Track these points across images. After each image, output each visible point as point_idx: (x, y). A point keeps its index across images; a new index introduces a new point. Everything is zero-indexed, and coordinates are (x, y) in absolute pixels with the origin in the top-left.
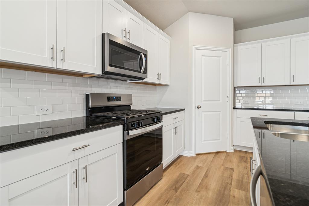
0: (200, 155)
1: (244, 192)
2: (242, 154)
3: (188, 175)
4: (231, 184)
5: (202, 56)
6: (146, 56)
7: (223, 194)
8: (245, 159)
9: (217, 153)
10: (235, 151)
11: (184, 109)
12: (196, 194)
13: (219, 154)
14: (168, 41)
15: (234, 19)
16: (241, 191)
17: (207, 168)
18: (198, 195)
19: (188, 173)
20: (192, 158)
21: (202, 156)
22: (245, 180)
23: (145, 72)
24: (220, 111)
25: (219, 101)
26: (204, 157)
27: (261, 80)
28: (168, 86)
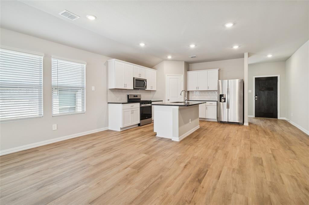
5: (170, 78)
6: (146, 81)
11: (162, 101)
23: (146, 87)
25: (178, 97)
27: (197, 88)
28: (156, 91)
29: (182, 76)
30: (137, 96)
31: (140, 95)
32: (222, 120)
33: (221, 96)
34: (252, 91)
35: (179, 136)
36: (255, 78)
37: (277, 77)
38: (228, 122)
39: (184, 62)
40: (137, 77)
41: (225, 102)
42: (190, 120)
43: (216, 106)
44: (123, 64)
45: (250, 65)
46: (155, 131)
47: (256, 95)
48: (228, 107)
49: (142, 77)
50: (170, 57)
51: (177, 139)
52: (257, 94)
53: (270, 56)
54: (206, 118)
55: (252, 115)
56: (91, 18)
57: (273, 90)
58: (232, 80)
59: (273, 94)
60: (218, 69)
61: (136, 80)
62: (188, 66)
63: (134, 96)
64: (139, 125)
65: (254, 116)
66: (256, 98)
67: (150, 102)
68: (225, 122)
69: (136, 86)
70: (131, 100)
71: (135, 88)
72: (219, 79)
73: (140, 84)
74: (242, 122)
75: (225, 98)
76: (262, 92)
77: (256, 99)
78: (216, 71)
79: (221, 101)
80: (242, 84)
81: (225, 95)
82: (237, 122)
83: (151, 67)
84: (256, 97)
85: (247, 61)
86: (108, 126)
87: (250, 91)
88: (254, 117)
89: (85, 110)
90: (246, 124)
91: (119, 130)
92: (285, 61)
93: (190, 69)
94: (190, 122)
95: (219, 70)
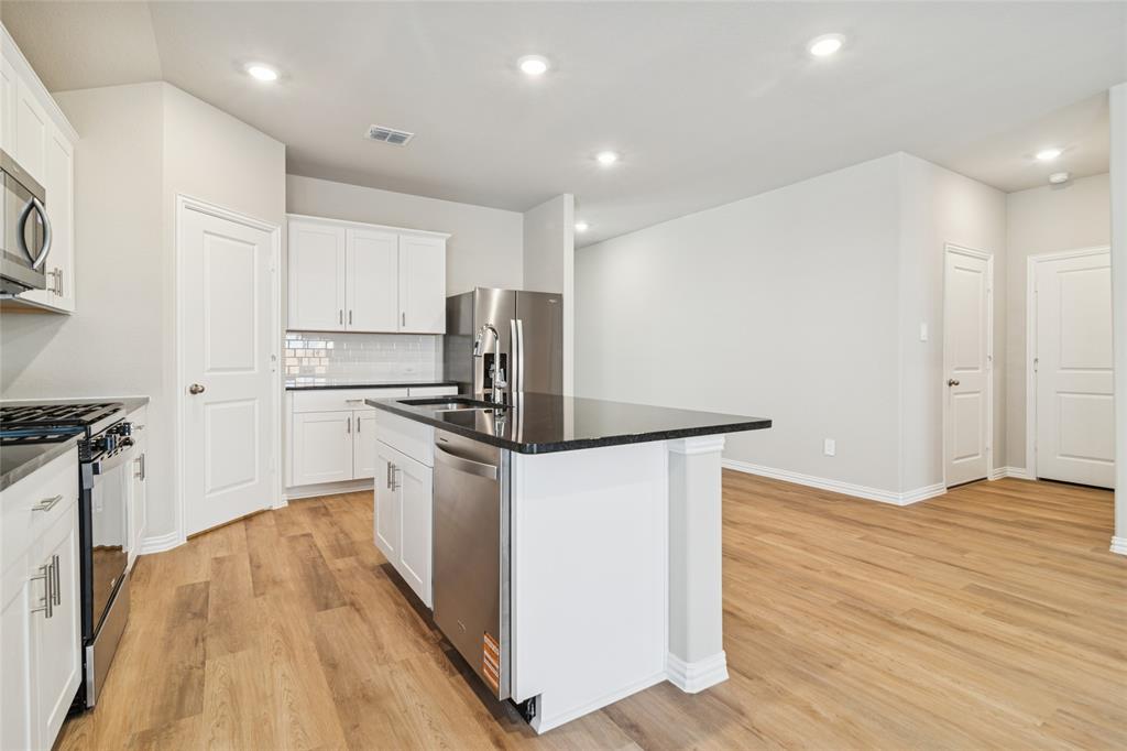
0: (200, 538)
1: (352, 558)
2: (309, 504)
3: (207, 584)
4: (321, 556)
5: (206, 232)
7: (317, 575)
8: (323, 510)
9: (247, 519)
10: (291, 502)
12: (260, 599)
13: (255, 519)
14: (70, 149)
15: (287, 147)
16: (346, 559)
17: (246, 554)
18: (265, 599)
19: (202, 580)
20: (180, 549)
21: (208, 537)
22: (343, 542)
23: (44, 267)
24: (254, 399)
25: (252, 368)
26: (218, 536)
27: (345, 318)
29: (277, 234)
60: (449, 235)
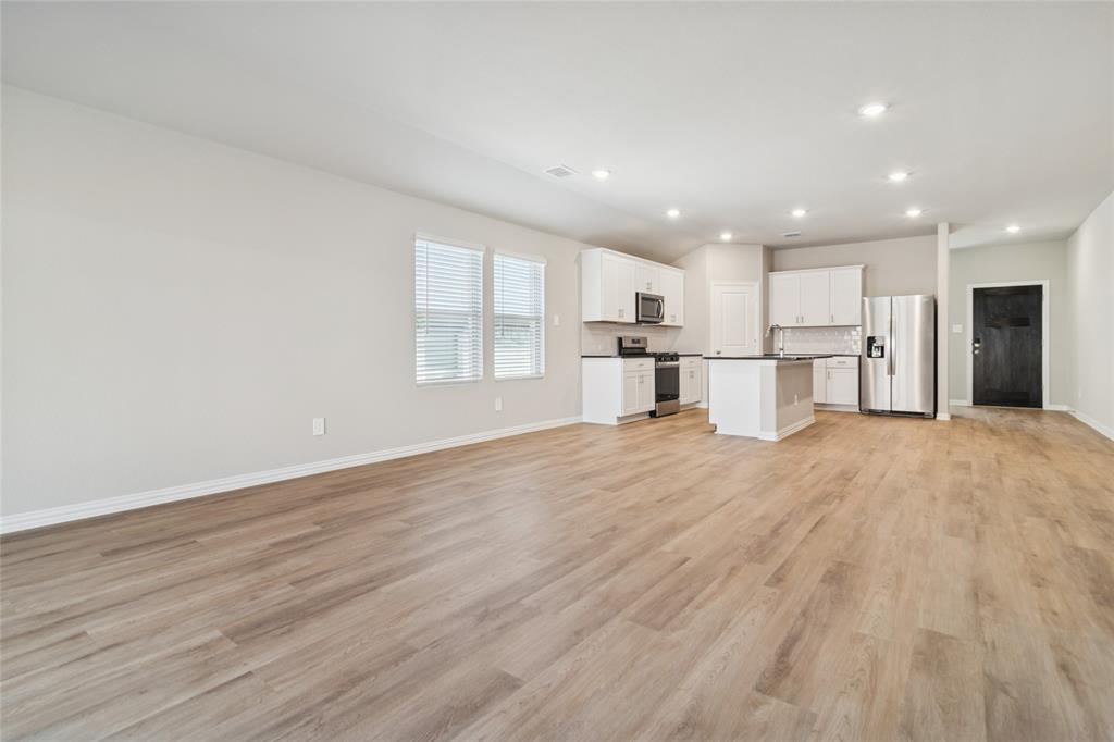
6: (662, 302)
11: (701, 355)
23: (662, 317)
25: (745, 345)
27: (800, 320)
28: (680, 327)
29: (757, 287)
30: (638, 341)
31: (645, 339)
32: (873, 408)
33: (871, 340)
34: (964, 328)
35: (778, 429)
36: (975, 290)
37: (1040, 287)
38: (891, 412)
39: (761, 248)
40: (643, 290)
41: (882, 356)
42: (796, 397)
43: (857, 371)
44: (633, 263)
45: (953, 252)
46: (711, 422)
47: (976, 340)
48: (891, 371)
49: (654, 292)
50: (726, 237)
51: (772, 436)
52: (980, 336)
53: (1013, 229)
54: (828, 402)
55: (965, 398)
56: (601, 175)
57: (1028, 325)
58: (902, 299)
59: (1030, 337)
60: (862, 266)
61: (643, 299)
62: (773, 257)
63: (634, 341)
64: (652, 414)
65: (969, 401)
66: (975, 349)
67: (675, 357)
68: (883, 411)
69: (643, 316)
70: (628, 351)
71: (640, 318)
72: (864, 294)
73: (649, 308)
74: (930, 410)
75: (883, 348)
76: (994, 331)
77: (976, 352)
78: (855, 273)
79: (870, 356)
80: (933, 308)
81: (883, 338)
82: (919, 410)
83: (668, 261)
84: (977, 345)
85: (945, 242)
86: (580, 412)
87: (957, 329)
88: (971, 404)
89: (543, 371)
90: (943, 416)
91: (614, 422)
92: (1063, 240)
93: (776, 266)
94: (796, 403)
95: (864, 270)
